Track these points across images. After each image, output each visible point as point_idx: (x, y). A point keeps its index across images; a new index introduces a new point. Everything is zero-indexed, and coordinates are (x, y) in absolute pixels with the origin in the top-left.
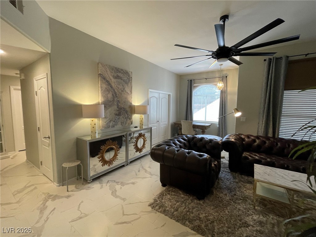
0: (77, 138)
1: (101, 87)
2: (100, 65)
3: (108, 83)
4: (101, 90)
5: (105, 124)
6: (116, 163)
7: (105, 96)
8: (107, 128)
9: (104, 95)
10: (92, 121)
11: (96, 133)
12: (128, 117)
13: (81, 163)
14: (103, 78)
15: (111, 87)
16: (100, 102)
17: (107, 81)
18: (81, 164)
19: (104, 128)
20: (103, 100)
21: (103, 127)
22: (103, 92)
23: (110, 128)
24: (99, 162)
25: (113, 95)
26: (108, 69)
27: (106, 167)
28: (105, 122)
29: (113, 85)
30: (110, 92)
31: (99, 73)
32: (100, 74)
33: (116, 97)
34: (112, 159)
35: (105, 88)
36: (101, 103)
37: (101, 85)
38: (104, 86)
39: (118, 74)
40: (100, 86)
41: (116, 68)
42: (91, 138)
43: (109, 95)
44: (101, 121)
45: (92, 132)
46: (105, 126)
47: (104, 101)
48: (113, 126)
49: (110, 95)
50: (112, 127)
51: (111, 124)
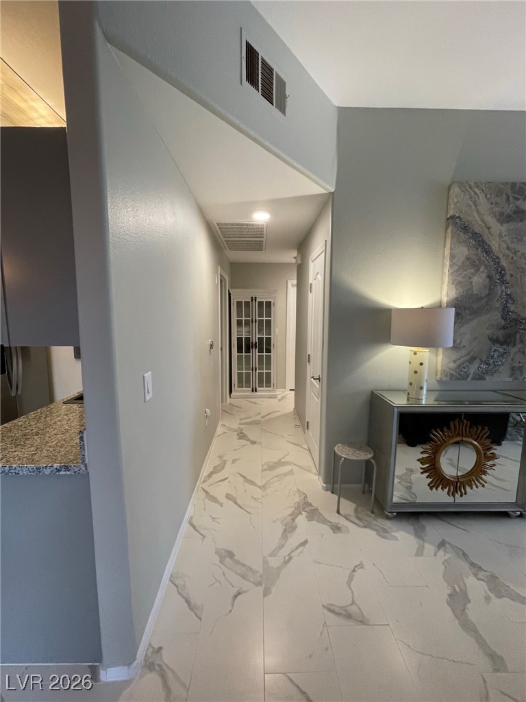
0: (372, 392)
1: (452, 257)
2: (456, 190)
3: (479, 241)
4: (451, 266)
5: (452, 365)
7: (460, 283)
8: (457, 379)
9: (460, 279)
10: (415, 354)
11: (421, 388)
13: (373, 458)
14: (461, 227)
15: (488, 252)
16: (445, 299)
17: (475, 235)
19: (448, 379)
20: (453, 294)
21: (446, 375)
22: (457, 271)
23: (469, 379)
24: (422, 473)
25: (490, 277)
26: (482, 196)
27: (441, 496)
28: (455, 361)
29: (494, 244)
30: (482, 269)
31: (451, 213)
32: (452, 217)
33: (503, 282)
34: (463, 476)
35: (463, 259)
36: (447, 303)
37: (451, 249)
38: (463, 251)
39: (518, 203)
40: (447, 252)
41: (513, 185)
42: (408, 400)
43: (475, 279)
44: (440, 357)
45: (411, 384)
46: (452, 372)
47: (457, 299)
48: (480, 377)
49: (479, 280)
50: (474, 378)
51: (473, 369)
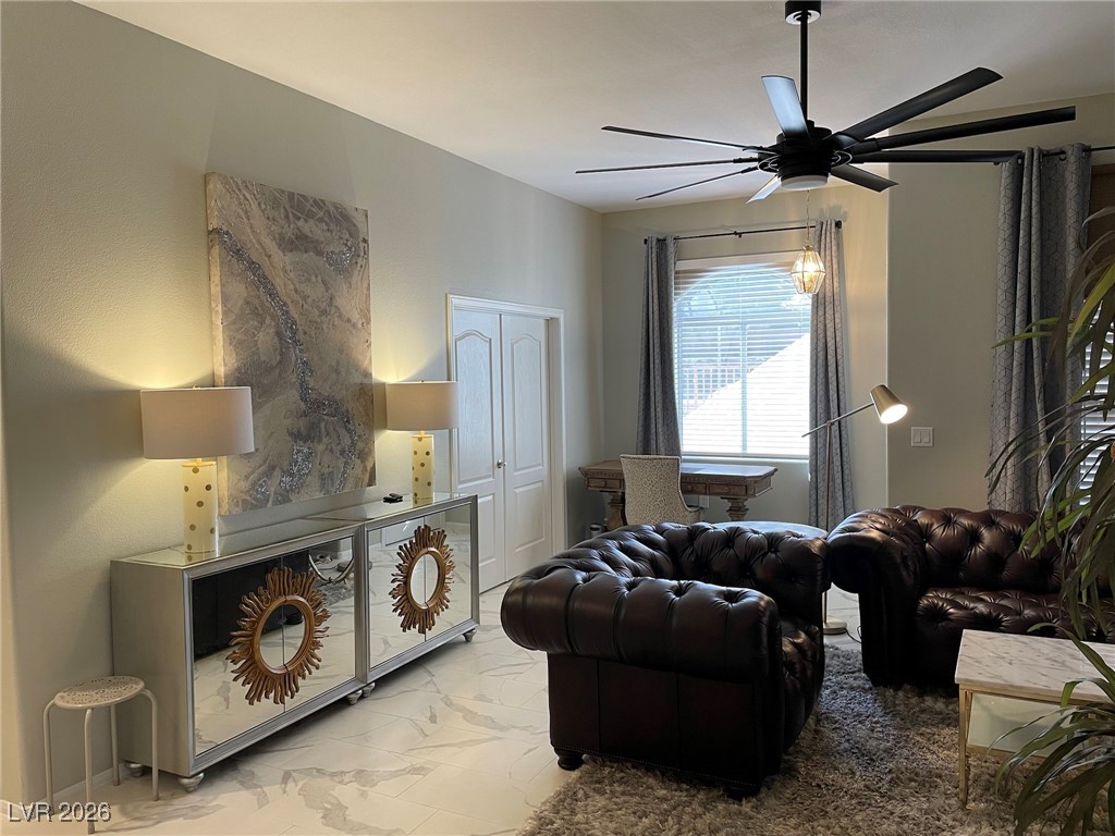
0: (112, 562)
1: (225, 298)
3: (257, 275)
4: (225, 313)
5: (244, 485)
6: (312, 690)
7: (241, 342)
8: (254, 507)
9: (239, 336)
10: (196, 470)
11: (212, 531)
12: (353, 444)
13: (146, 687)
14: (228, 246)
15: (272, 294)
16: (221, 371)
17: (253, 266)
18: (148, 693)
19: (239, 510)
20: (233, 362)
21: (237, 505)
22: (234, 323)
23: (270, 504)
24: (235, 680)
25: (279, 334)
26: (254, 206)
27: (267, 711)
28: (247, 477)
29: (278, 282)
30: (268, 321)
31: (214, 224)
32: (217, 231)
33: (296, 342)
34: (292, 662)
35: (241, 302)
36: (226, 376)
37: (223, 285)
38: (240, 290)
39: (300, 223)
40: (216, 289)
41: (291, 195)
42: (190, 558)
43: (261, 336)
44: (225, 473)
45: (192, 527)
46: (245, 497)
47: (238, 369)
48: (283, 498)
49: (265, 338)
50: (277, 502)
51: (272, 487)
